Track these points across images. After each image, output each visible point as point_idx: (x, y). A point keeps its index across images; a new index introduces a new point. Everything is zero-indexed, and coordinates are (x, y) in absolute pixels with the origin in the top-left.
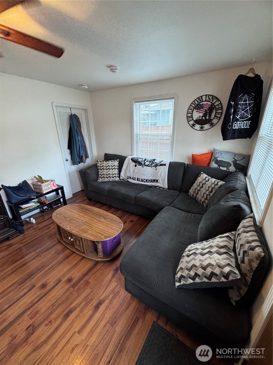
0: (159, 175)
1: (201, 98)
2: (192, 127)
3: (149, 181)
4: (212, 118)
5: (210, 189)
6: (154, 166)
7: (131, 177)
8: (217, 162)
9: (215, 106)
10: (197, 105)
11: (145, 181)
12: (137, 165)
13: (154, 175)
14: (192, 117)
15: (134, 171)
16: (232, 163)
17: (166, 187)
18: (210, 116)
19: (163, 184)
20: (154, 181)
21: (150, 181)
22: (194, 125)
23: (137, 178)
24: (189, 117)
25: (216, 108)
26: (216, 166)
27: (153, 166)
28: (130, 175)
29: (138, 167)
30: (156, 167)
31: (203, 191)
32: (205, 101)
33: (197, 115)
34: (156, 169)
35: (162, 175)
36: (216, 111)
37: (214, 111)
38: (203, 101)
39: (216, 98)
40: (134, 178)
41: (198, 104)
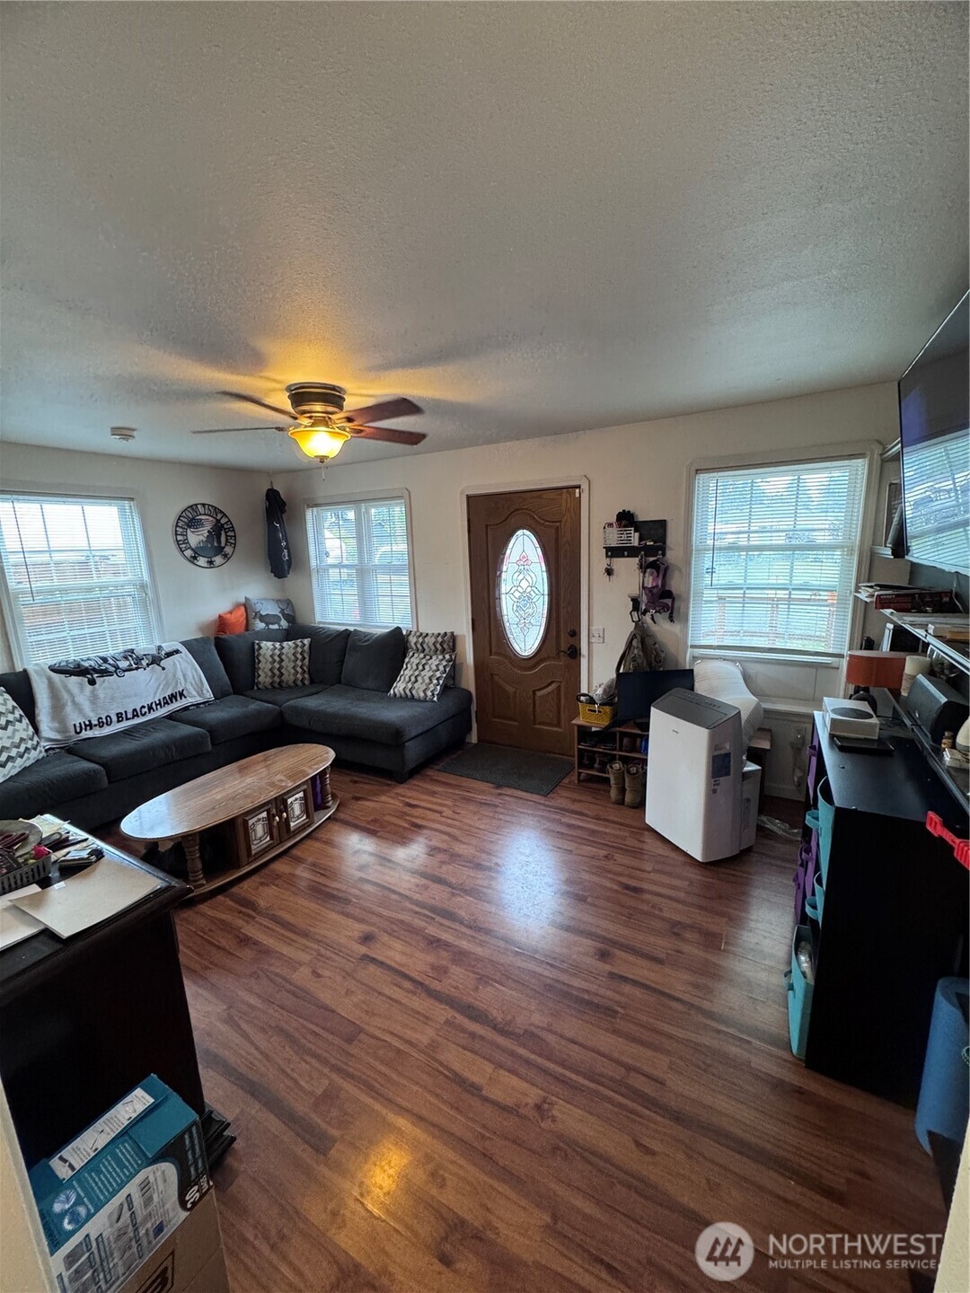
0: (181, 677)
2: (193, 563)
3: (157, 705)
4: (223, 545)
6: (152, 663)
7: (90, 721)
8: (262, 618)
9: (222, 525)
10: (189, 519)
11: (146, 710)
12: (97, 680)
13: (167, 685)
14: (186, 541)
15: (94, 699)
16: (280, 615)
17: (209, 695)
18: (219, 542)
19: (201, 694)
20: (173, 697)
21: (160, 704)
22: (195, 558)
23: (117, 714)
24: (181, 545)
25: (225, 529)
26: (262, 625)
27: (148, 665)
28: (84, 716)
29: (104, 681)
30: (159, 665)
32: (205, 514)
33: (195, 538)
34: (163, 669)
35: (189, 673)
36: (226, 533)
37: (223, 532)
38: (201, 515)
39: (221, 512)
40: (105, 721)
41: (194, 519)
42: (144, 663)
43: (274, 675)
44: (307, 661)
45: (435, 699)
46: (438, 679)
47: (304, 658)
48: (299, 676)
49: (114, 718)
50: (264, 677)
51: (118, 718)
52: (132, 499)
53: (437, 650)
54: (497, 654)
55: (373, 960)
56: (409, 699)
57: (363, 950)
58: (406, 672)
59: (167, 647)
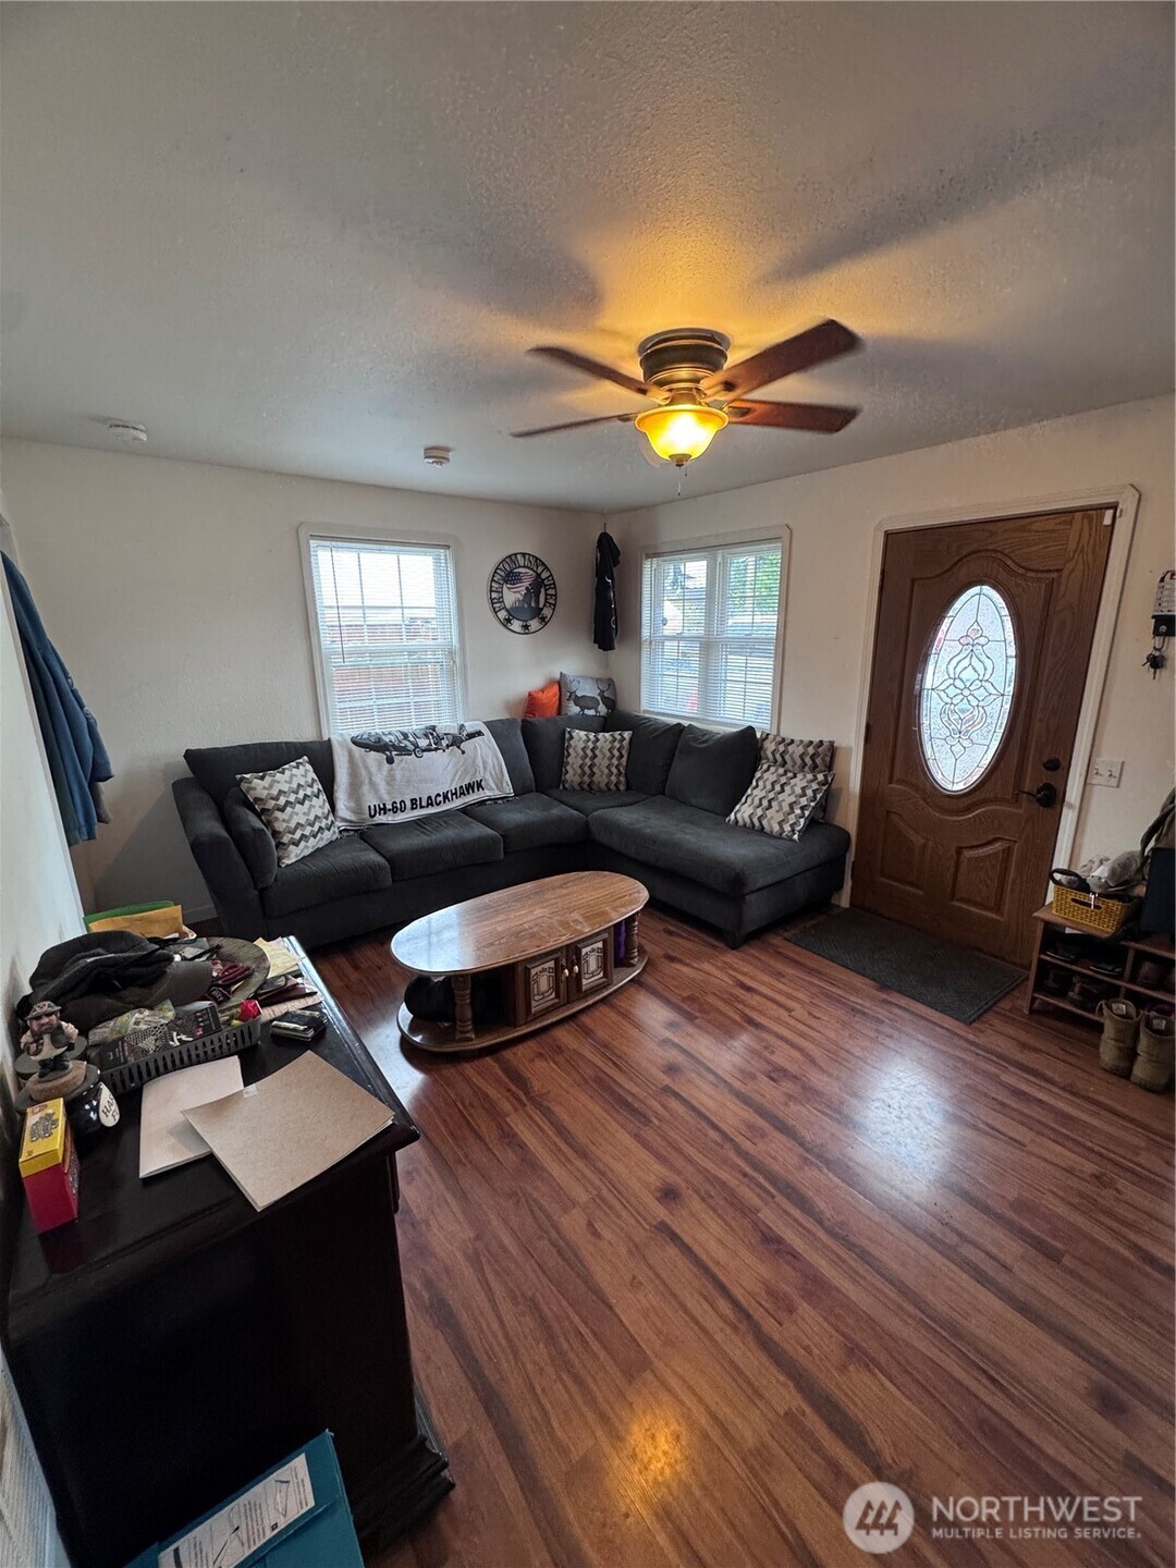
0: (481, 765)
1: (511, 558)
2: (505, 626)
3: (452, 795)
4: (541, 605)
5: (616, 753)
6: (452, 745)
7: (384, 805)
8: (578, 701)
9: (543, 580)
10: (507, 574)
11: (441, 799)
12: (396, 758)
13: (466, 771)
14: (501, 600)
15: (390, 780)
16: (599, 698)
17: (509, 790)
18: (537, 602)
19: (500, 787)
20: (470, 788)
21: (456, 794)
22: (509, 621)
23: (412, 800)
24: (495, 603)
25: (545, 586)
26: (576, 709)
27: (448, 746)
28: (380, 798)
29: (401, 761)
30: (459, 747)
31: (602, 762)
32: (524, 567)
33: (511, 597)
34: (463, 752)
35: (490, 761)
36: (546, 590)
37: (543, 590)
38: (520, 567)
39: (543, 564)
40: (398, 806)
41: (511, 572)
42: (444, 743)
43: (584, 773)
44: (624, 760)
45: (796, 837)
46: (803, 808)
47: (621, 756)
48: (613, 778)
49: (408, 804)
50: (572, 775)
51: (412, 804)
52: (448, 547)
53: (805, 765)
54: (901, 781)
55: (674, 1237)
56: (756, 830)
57: (660, 1212)
58: (755, 792)
59: (470, 727)
